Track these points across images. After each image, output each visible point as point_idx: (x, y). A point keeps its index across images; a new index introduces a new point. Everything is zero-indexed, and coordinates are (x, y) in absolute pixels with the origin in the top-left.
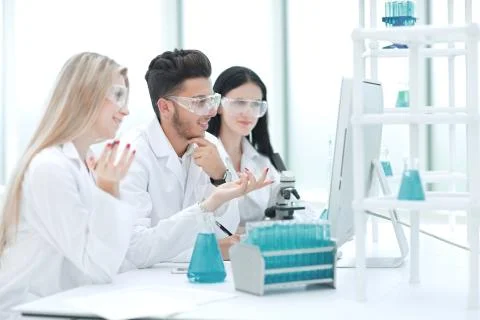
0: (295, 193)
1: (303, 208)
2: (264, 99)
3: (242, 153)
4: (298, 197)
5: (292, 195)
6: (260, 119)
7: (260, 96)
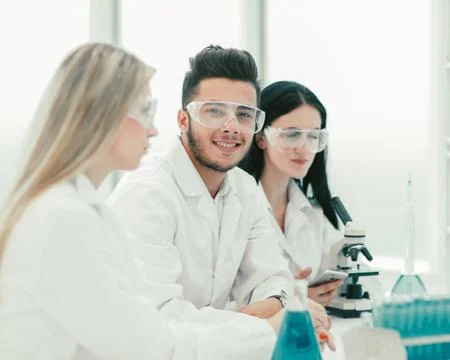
0: (365, 252)
1: (377, 273)
2: (323, 126)
3: (288, 200)
4: (370, 258)
5: (360, 255)
6: (317, 154)
7: (319, 123)
